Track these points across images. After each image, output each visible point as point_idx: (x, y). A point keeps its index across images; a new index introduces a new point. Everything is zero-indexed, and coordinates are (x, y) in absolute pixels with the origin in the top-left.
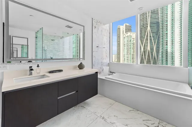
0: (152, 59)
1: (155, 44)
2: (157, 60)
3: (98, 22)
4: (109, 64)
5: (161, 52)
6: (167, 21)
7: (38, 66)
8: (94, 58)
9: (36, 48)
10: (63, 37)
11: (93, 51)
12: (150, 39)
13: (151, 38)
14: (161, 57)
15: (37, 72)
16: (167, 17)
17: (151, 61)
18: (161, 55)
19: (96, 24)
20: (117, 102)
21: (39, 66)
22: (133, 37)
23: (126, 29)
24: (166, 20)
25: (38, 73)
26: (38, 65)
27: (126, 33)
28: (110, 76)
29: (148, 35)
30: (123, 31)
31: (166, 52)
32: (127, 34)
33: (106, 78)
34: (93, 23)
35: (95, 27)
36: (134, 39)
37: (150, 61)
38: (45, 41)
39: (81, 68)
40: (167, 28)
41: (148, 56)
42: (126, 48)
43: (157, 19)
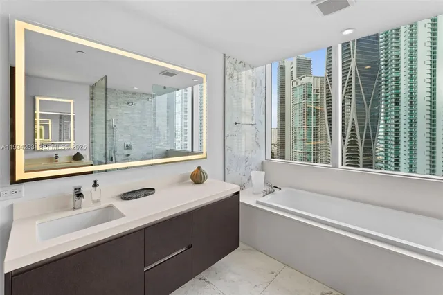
0: (362, 138)
1: (368, 103)
2: (374, 141)
3: (238, 62)
4: (263, 163)
5: (382, 122)
6: (398, 47)
7: (95, 185)
8: (229, 151)
9: (92, 124)
10: (152, 96)
11: (226, 135)
12: (356, 92)
13: (360, 89)
14: (383, 134)
15: (93, 199)
16: (398, 38)
17: (359, 143)
18: (382, 130)
19: (232, 68)
20: (287, 267)
21: (98, 183)
22: (315, 86)
23: (298, 69)
24: (396, 45)
25: (94, 202)
26: (95, 182)
27: (297, 77)
28: (269, 196)
29: (351, 82)
30: (292, 72)
31: (396, 122)
32: (301, 79)
33: (258, 202)
34: (227, 65)
35: (231, 76)
36: (317, 90)
37: (357, 145)
38: (111, 107)
39: (199, 181)
40: (398, 65)
41: (352, 130)
42: (298, 114)
43: (374, 42)
